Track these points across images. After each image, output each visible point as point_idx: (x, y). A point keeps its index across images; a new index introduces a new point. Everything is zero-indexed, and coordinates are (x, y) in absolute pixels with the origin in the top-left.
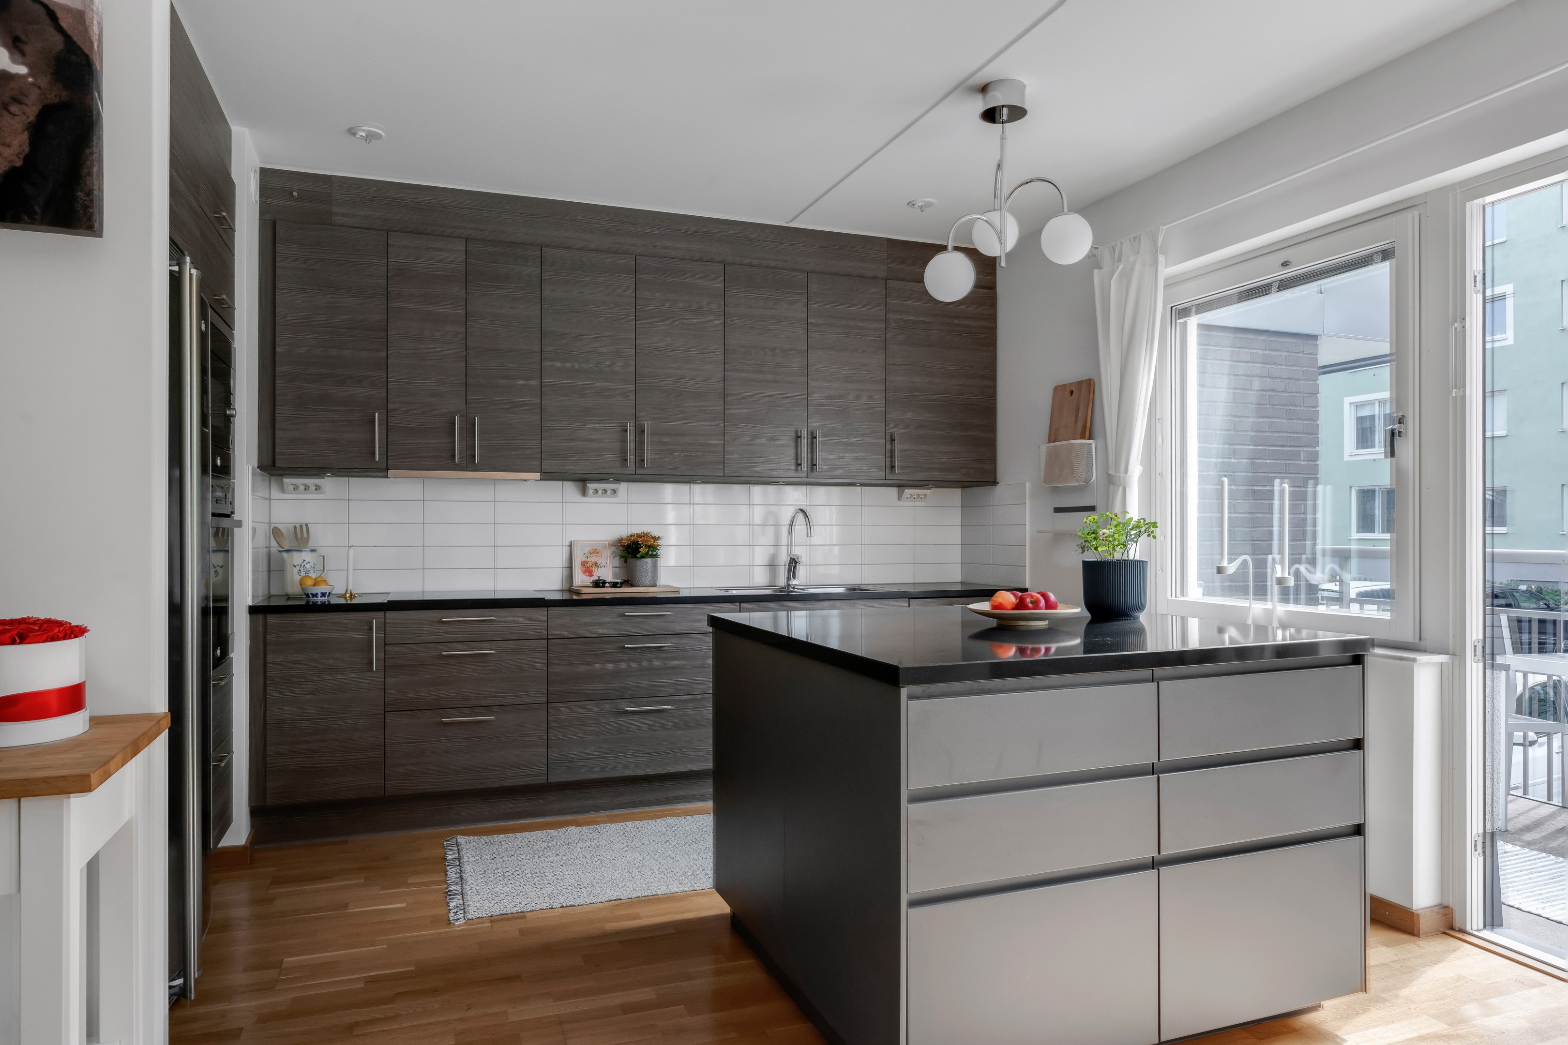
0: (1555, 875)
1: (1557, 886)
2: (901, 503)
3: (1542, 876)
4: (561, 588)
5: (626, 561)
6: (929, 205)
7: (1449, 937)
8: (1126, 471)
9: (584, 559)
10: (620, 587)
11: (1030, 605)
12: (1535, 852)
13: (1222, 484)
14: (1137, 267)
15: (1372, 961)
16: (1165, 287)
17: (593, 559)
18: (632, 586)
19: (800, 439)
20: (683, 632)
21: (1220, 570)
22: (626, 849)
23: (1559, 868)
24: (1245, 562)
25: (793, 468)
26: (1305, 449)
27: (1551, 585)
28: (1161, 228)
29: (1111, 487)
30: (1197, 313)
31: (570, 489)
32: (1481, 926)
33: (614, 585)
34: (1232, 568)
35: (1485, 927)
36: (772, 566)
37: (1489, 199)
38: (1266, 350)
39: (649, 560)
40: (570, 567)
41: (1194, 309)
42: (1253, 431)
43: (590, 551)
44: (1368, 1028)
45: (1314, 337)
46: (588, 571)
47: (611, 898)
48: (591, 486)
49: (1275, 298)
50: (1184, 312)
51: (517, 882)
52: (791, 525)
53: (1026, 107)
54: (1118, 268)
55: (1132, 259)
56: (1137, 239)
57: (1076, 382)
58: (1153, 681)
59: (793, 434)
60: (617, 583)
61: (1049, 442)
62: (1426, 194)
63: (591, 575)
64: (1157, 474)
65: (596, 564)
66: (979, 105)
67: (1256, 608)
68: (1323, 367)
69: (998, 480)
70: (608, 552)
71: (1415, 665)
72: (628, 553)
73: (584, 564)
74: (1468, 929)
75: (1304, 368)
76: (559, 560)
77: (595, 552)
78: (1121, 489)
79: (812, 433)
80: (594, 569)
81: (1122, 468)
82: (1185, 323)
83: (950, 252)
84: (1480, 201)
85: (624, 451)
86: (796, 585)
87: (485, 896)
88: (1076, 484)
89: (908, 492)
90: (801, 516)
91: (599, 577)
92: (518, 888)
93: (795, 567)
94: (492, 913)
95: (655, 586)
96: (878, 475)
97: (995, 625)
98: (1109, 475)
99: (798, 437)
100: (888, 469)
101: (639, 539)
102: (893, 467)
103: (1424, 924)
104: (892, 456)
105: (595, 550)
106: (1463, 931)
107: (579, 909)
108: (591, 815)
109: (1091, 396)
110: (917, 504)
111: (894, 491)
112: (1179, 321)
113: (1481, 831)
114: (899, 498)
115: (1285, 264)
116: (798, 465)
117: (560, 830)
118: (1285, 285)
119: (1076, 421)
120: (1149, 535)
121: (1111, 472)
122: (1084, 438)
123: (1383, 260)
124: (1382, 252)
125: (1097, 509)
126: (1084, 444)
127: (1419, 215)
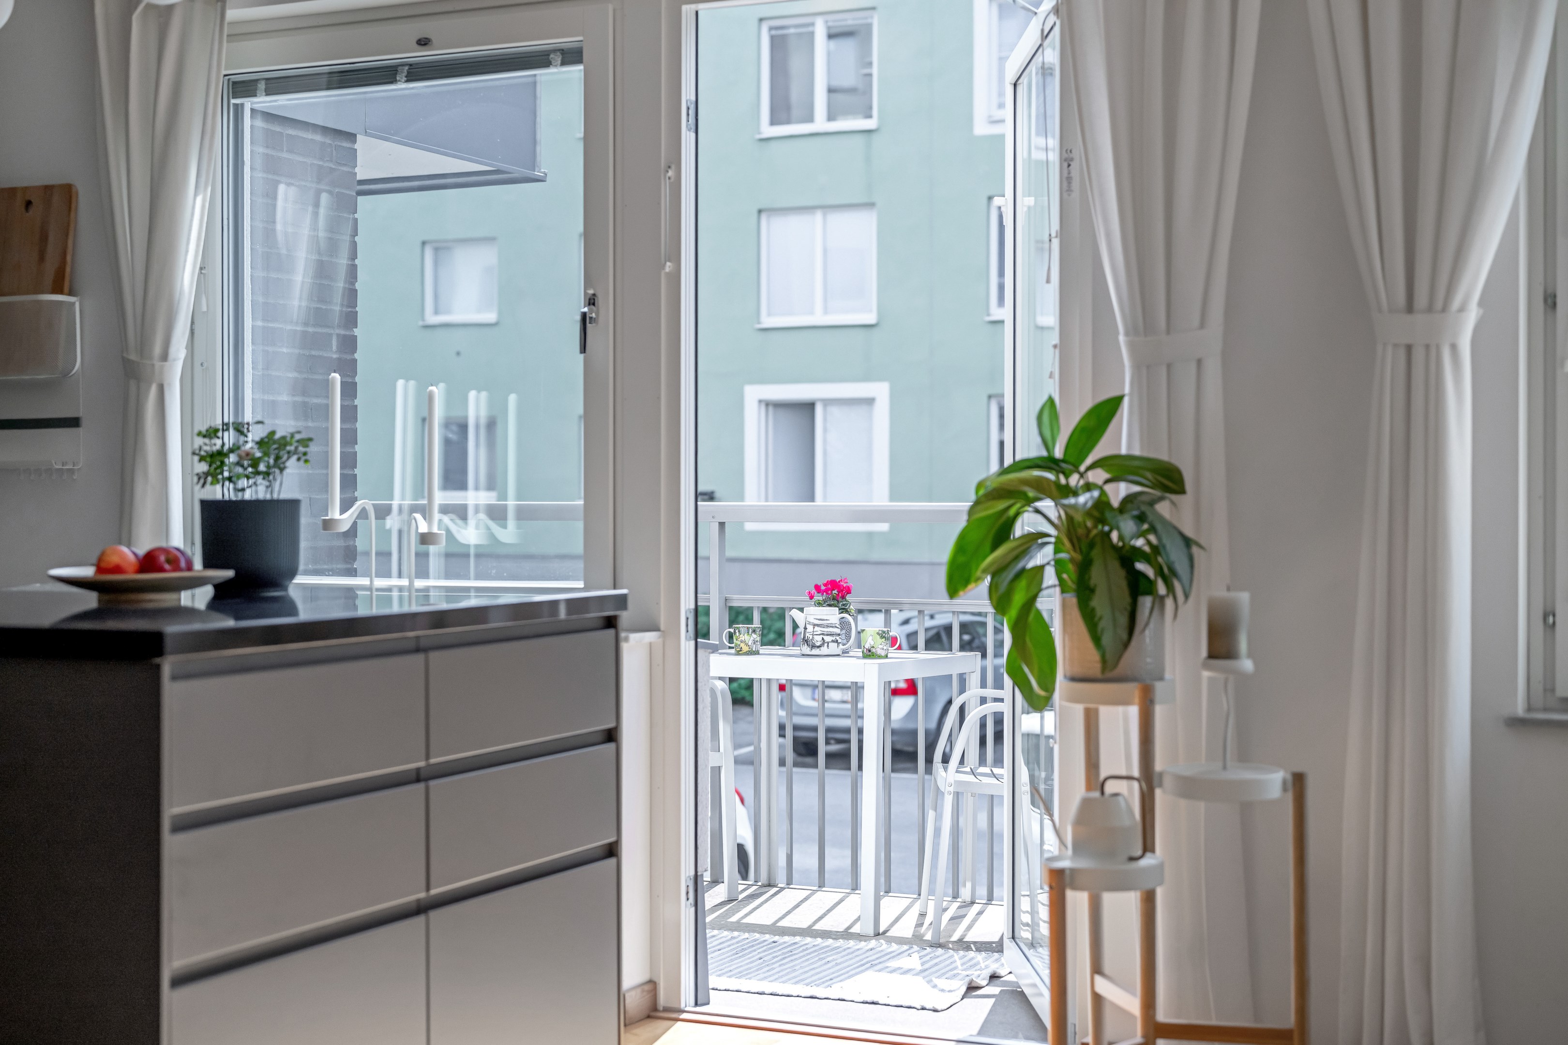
0: (736, 950)
1: (744, 960)
3: (723, 954)
7: (658, 1021)
8: (165, 356)
21: (331, 525)
29: (133, 384)
30: (268, 93)
32: (692, 1000)
35: (695, 1005)
37: (702, 5)
41: (262, 86)
57: (37, 187)
58: (419, 652)
68: (361, 182)
74: (683, 1006)
78: (149, 387)
81: (157, 350)
82: (243, 104)
84: (693, 7)
88: (43, 376)
98: (122, 361)
103: (632, 1008)
106: (676, 1010)
109: (70, 215)
112: (233, 101)
113: (693, 872)
115: (423, 42)
118: (418, 73)
119: (42, 260)
120: (299, 459)
121: (133, 357)
122: (61, 292)
123: (564, 63)
124: (563, 51)
125: (84, 422)
126: (61, 302)
127: (614, 11)
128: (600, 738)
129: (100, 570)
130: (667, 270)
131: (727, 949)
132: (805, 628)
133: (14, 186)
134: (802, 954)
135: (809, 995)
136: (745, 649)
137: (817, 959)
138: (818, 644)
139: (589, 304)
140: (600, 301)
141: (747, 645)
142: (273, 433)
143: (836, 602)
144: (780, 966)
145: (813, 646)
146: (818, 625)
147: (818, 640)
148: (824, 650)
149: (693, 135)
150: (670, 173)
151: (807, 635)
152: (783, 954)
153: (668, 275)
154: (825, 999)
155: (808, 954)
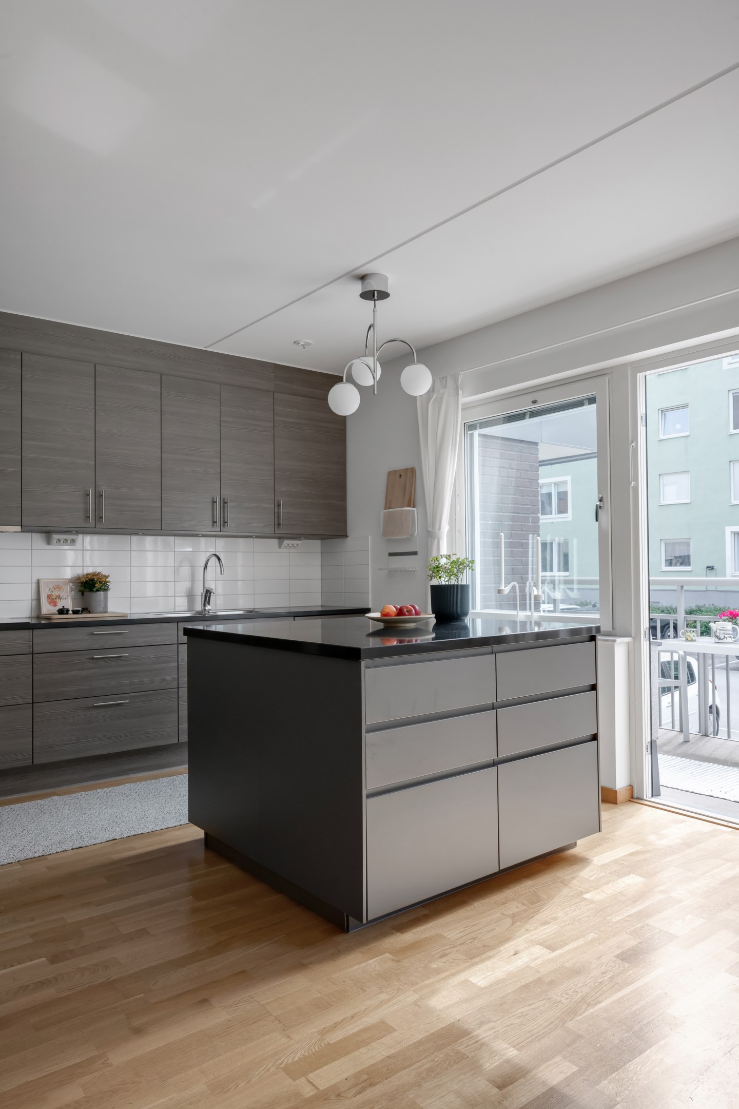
2: (281, 550)
4: (30, 616)
5: (83, 594)
6: (309, 344)
7: (634, 803)
8: (440, 529)
9: (49, 593)
10: (81, 614)
11: (407, 613)
12: (670, 756)
13: (499, 537)
14: (445, 396)
15: (603, 818)
16: (462, 409)
17: (56, 593)
18: (90, 612)
19: (215, 503)
20: (136, 645)
21: (499, 591)
22: (104, 807)
23: (683, 764)
24: (514, 587)
25: (211, 524)
26: (532, 515)
27: (656, 604)
28: (461, 373)
29: (430, 539)
30: (481, 428)
31: (38, 540)
32: (650, 795)
33: (75, 612)
34: (507, 590)
35: (652, 796)
36: (190, 596)
37: (648, 373)
38: (509, 451)
39: (102, 593)
40: (38, 599)
41: (478, 425)
42: (512, 504)
43: (55, 587)
44: (603, 853)
45: (537, 444)
46: (52, 601)
47: (109, 839)
48: (55, 537)
49: (528, 421)
50: (471, 427)
51: (29, 838)
52: (206, 566)
53: (389, 292)
54: (433, 396)
55: (442, 391)
56: (445, 378)
57: (403, 469)
58: (492, 653)
59: (210, 500)
60: (79, 611)
61: (385, 509)
62: (611, 368)
63: (55, 605)
64: (457, 531)
65: (59, 597)
66: (358, 288)
67: (521, 615)
68: (540, 462)
69: (348, 534)
70: (69, 586)
71: (615, 644)
72: (85, 588)
73: (49, 597)
74: (645, 798)
75: (531, 463)
76: (28, 594)
77: (57, 587)
78: (436, 540)
79: (224, 500)
80: (57, 600)
81: (437, 526)
82: (473, 433)
83: (344, 383)
84: (644, 374)
85: (87, 511)
86: (210, 610)
87: (7, 849)
88: (405, 537)
89: (286, 542)
90: (214, 559)
91: (63, 607)
92: (31, 841)
93: (210, 597)
94: (19, 859)
95: (106, 612)
96: (269, 530)
97: (383, 627)
98: (428, 531)
99: (214, 502)
100: (276, 526)
101: (95, 577)
102: (279, 524)
103: (620, 797)
104: (279, 517)
105: (58, 586)
106: (643, 799)
107: (87, 849)
108: (65, 788)
109: (414, 479)
110: (291, 551)
111: (275, 542)
112: (469, 432)
113: (650, 740)
114: (280, 547)
115: (534, 402)
116: (214, 522)
117: (46, 800)
118: (533, 414)
119: (404, 495)
121: (430, 529)
122: (410, 507)
123: (589, 404)
124: (589, 399)
125: (419, 553)
126: (410, 510)
127: (609, 380)
128: (589, 688)
129: (383, 615)
130: (632, 485)
131: (678, 766)
132: (716, 631)
133: (396, 469)
134: (711, 773)
135: (709, 795)
136: (690, 639)
137: (717, 776)
138: (722, 638)
139: (600, 501)
140: (604, 499)
141: (690, 637)
142: (459, 558)
143: (731, 620)
144: (700, 778)
145: (720, 639)
146: (722, 630)
147: (722, 636)
148: (725, 641)
149: (645, 428)
150: (633, 444)
151: (717, 634)
152: (703, 771)
153: (633, 487)
154: (717, 797)
155: (714, 773)
